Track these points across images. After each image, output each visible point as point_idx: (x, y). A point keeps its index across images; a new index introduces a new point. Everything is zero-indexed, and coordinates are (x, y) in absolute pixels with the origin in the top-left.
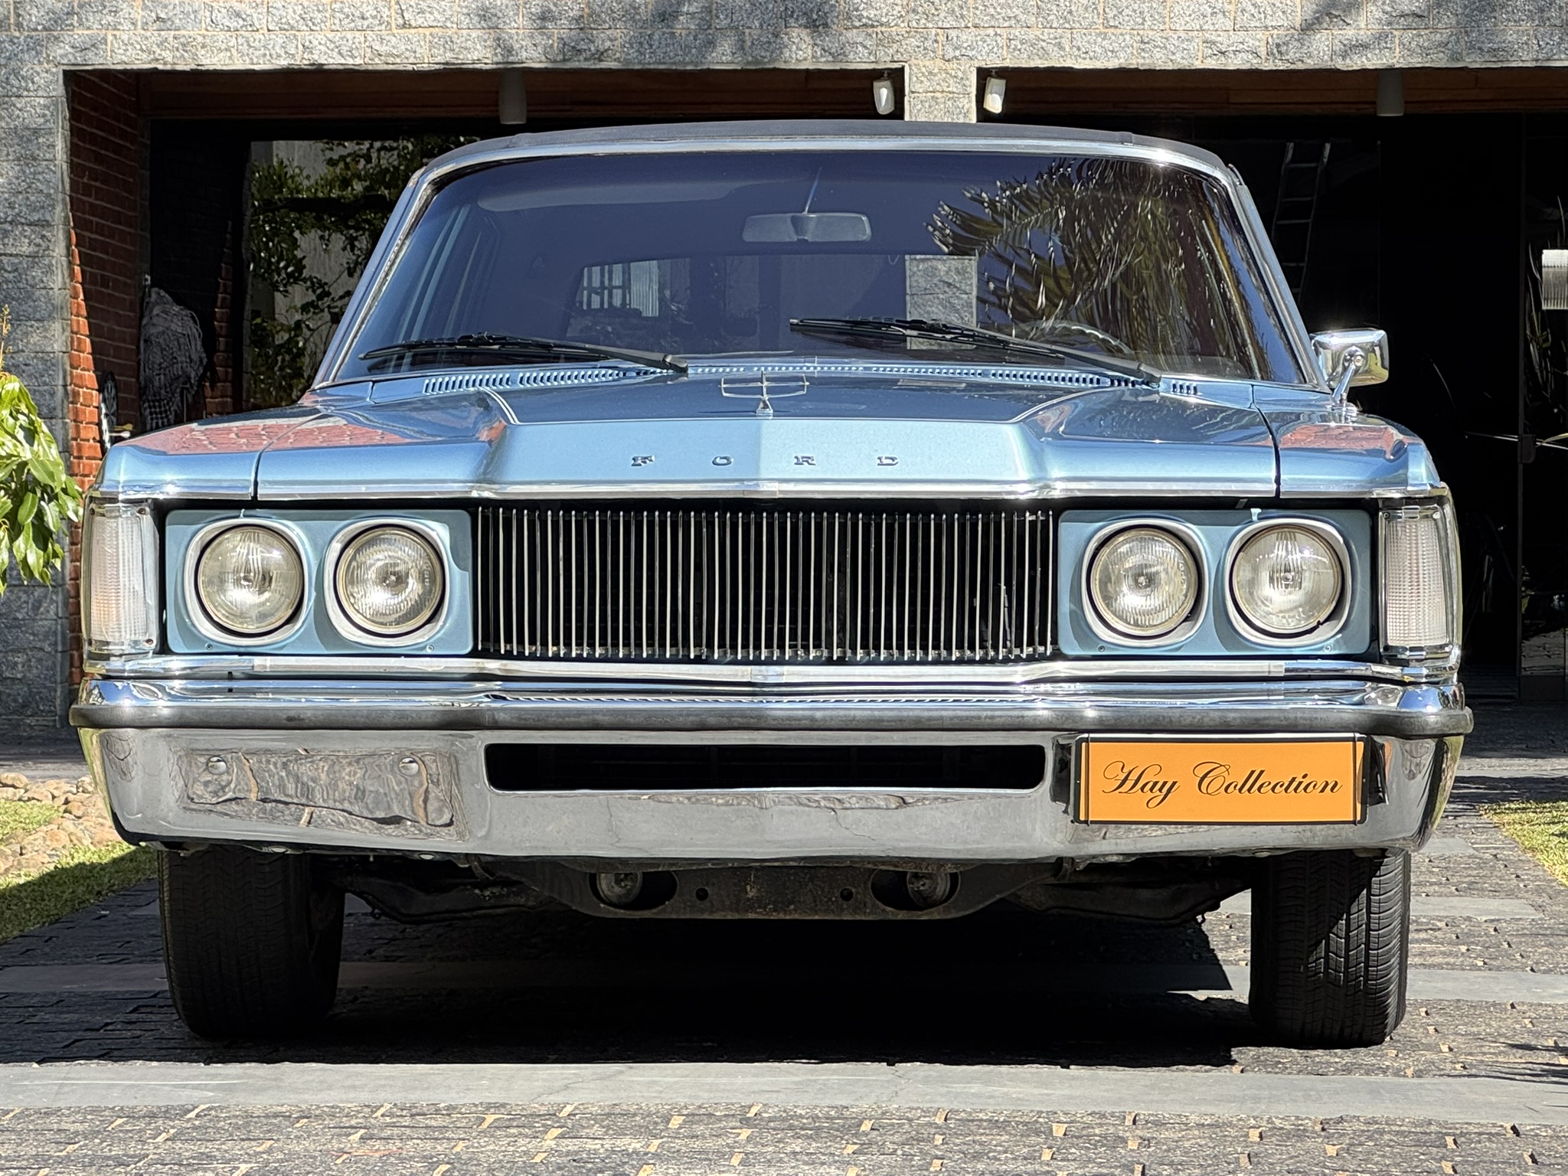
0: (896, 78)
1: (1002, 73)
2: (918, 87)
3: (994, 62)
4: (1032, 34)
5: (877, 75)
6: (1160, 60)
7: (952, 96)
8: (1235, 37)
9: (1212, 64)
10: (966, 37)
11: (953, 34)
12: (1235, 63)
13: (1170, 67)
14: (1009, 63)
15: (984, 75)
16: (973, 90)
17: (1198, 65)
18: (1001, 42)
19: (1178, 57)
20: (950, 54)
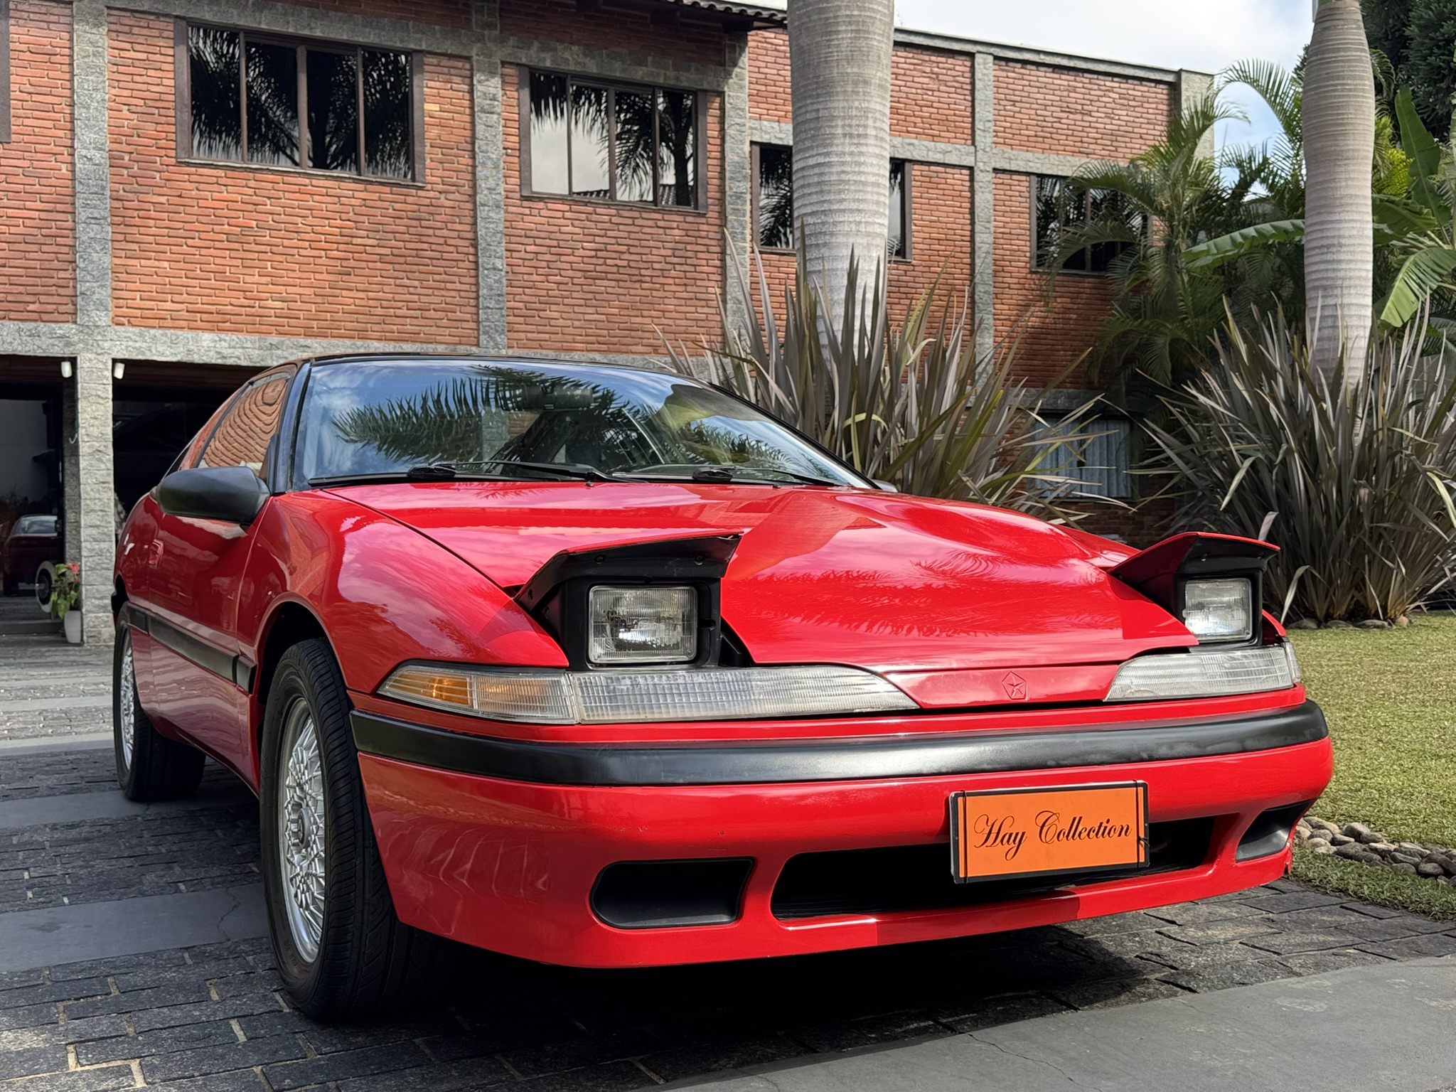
0: (73, 361)
1: (122, 361)
2: (84, 365)
3: (121, 357)
4: (138, 345)
5: (64, 359)
6: (196, 359)
7: (101, 370)
8: (230, 351)
9: (220, 362)
10: (106, 345)
11: (100, 343)
12: (230, 362)
13: (201, 362)
14: (127, 357)
15: (115, 361)
16: (110, 367)
17: (214, 361)
18: (123, 347)
19: (204, 358)
20: (100, 351)
